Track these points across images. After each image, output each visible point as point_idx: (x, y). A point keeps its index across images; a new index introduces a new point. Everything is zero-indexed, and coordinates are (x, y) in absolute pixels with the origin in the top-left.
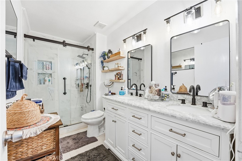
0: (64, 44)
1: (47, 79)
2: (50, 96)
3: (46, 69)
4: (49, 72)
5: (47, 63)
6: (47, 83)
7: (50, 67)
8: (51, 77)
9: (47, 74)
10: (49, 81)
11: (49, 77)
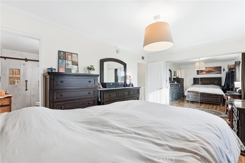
0: (26, 60)
1: (16, 81)
2: (19, 92)
3: (15, 74)
4: (18, 76)
5: (16, 70)
6: (16, 84)
7: (18, 73)
8: (19, 80)
9: (16, 78)
10: (18, 82)
11: (17, 80)
